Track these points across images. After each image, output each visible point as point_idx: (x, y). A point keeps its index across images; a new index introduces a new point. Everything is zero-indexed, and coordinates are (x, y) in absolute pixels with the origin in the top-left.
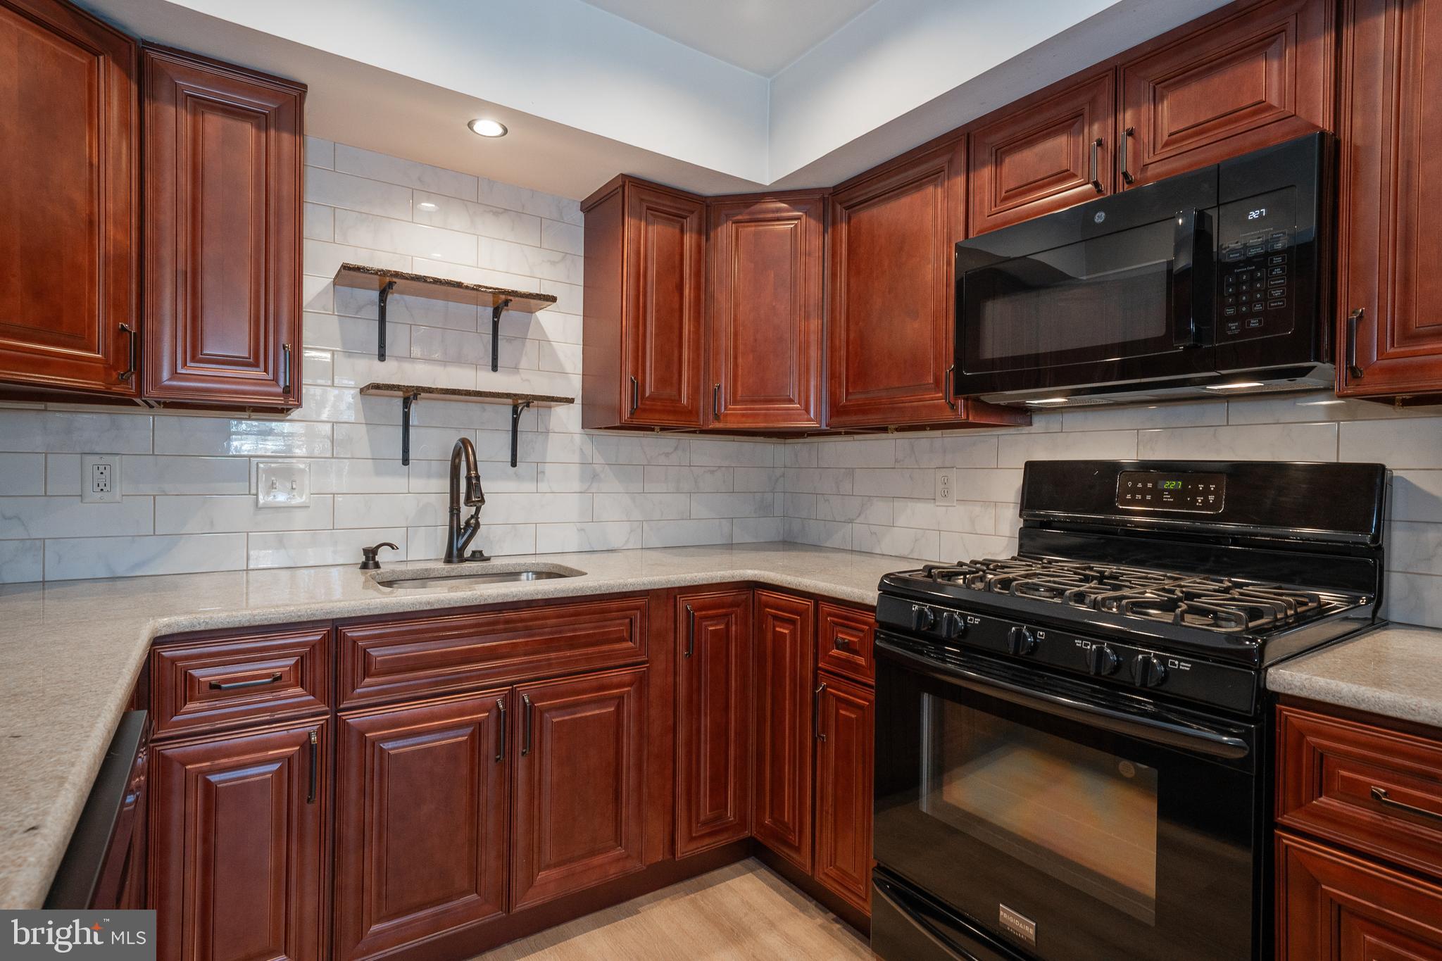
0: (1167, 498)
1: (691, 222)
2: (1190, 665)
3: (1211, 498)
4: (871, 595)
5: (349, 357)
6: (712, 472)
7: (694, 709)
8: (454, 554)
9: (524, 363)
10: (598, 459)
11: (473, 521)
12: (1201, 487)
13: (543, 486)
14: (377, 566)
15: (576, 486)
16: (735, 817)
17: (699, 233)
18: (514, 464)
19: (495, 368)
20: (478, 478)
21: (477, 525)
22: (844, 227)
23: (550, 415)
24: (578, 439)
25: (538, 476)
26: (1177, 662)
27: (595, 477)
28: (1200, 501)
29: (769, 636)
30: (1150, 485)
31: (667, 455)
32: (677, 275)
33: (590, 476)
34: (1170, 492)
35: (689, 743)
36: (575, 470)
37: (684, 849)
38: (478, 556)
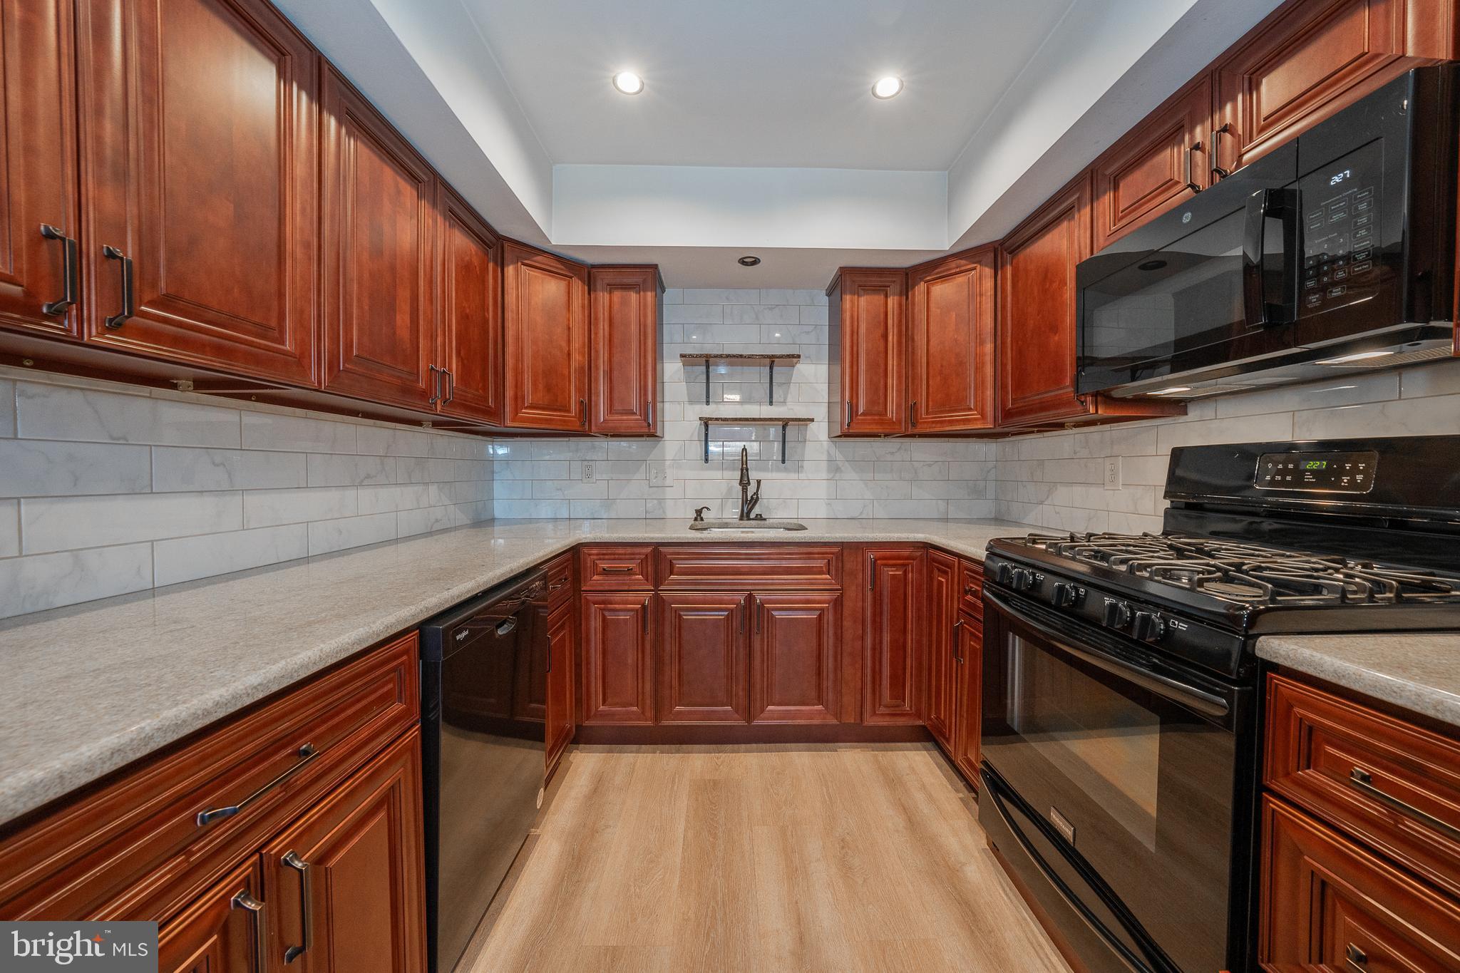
0: (1309, 478)
1: (894, 288)
2: (1186, 626)
3: (1359, 478)
4: (980, 553)
5: (692, 404)
6: (930, 466)
7: (878, 628)
8: (745, 516)
9: (789, 399)
10: (839, 457)
11: (755, 497)
12: (1348, 466)
13: (802, 476)
14: (702, 519)
15: (824, 475)
16: (911, 708)
17: (901, 295)
18: (783, 461)
19: (771, 403)
20: (747, 470)
21: (758, 498)
22: (1009, 269)
23: (806, 430)
24: (825, 444)
25: (799, 469)
26: (1177, 623)
27: (838, 469)
28: (1345, 481)
29: (935, 583)
30: (1291, 466)
31: (892, 453)
32: (882, 328)
33: (834, 468)
34: (1313, 472)
35: (874, 649)
36: (824, 465)
37: (870, 721)
38: (759, 517)
